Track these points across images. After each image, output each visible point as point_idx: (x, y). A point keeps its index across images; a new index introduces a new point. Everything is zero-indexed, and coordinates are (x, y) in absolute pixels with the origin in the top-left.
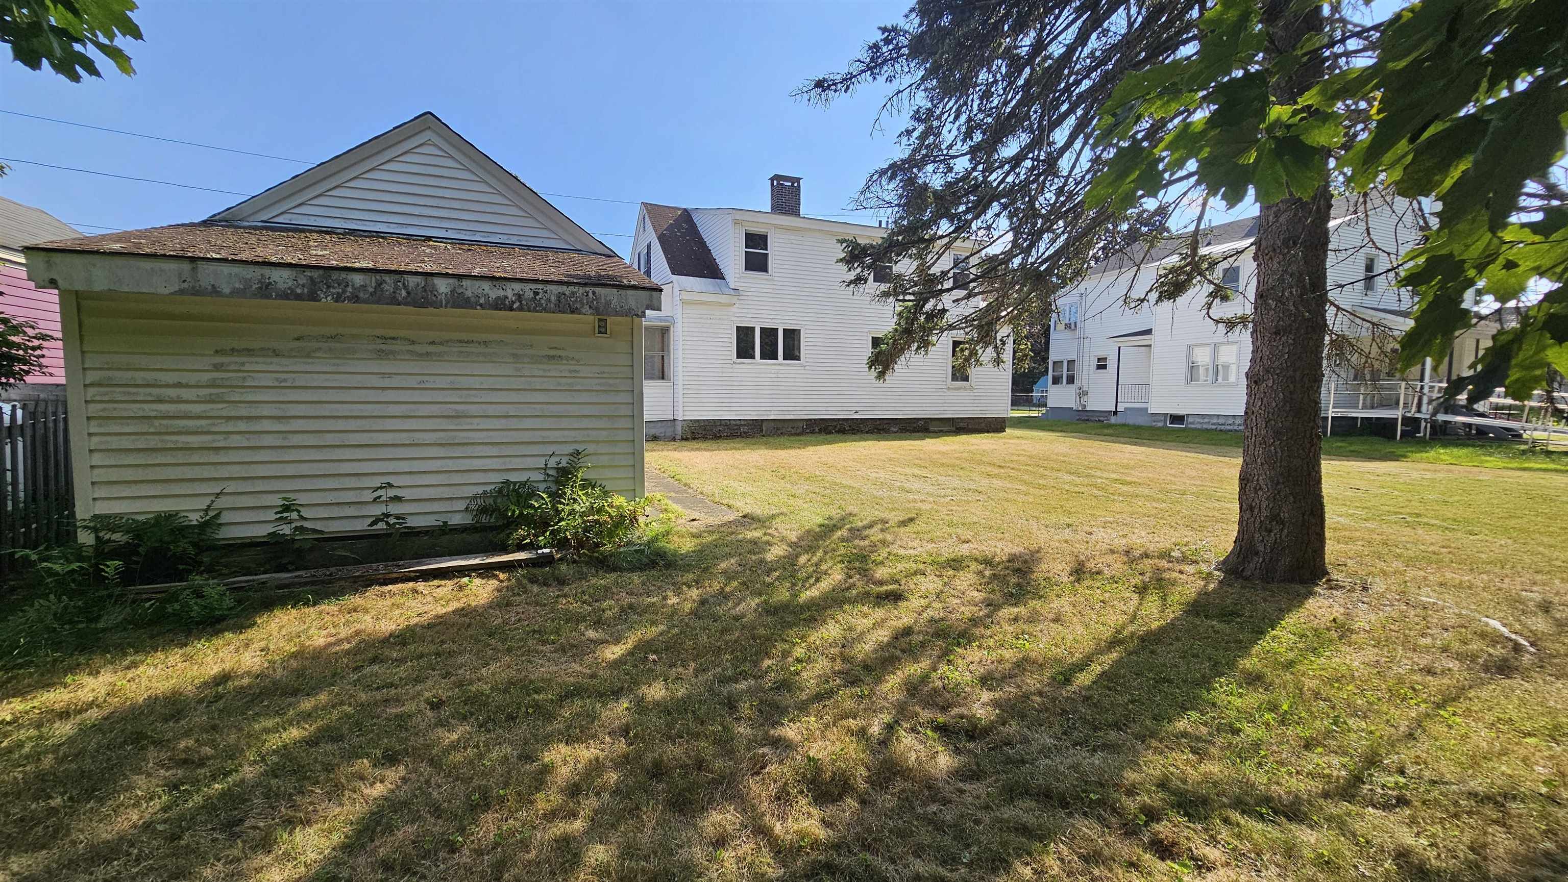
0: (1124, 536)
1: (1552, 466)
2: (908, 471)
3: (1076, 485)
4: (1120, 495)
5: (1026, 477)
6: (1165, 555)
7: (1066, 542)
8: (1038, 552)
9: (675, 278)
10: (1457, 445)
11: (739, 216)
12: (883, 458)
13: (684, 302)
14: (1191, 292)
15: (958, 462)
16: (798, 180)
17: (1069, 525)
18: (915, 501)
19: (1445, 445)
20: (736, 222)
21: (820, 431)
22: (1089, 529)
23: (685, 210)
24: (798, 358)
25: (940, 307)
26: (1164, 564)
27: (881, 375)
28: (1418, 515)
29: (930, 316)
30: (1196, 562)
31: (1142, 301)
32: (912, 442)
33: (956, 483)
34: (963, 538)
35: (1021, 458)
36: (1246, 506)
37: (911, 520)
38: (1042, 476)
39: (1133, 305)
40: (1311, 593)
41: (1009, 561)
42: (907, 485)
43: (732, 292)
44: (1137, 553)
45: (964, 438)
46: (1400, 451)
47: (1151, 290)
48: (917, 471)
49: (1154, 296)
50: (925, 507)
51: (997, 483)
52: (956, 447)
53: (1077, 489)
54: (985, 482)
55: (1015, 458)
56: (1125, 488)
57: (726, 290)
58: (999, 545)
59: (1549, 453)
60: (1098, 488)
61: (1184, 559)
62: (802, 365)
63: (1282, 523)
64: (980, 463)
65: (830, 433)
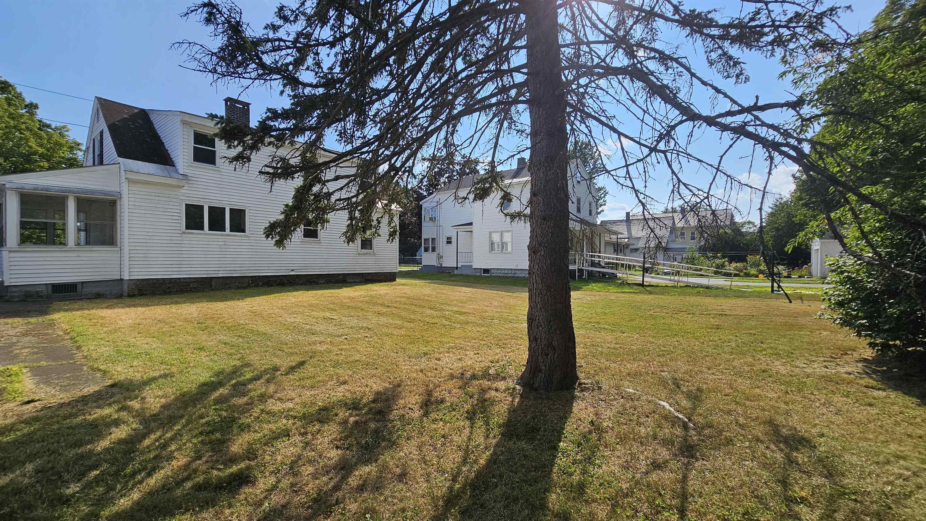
0: (460, 359)
1: (632, 291)
2: (321, 314)
3: (433, 318)
4: (458, 323)
5: (403, 314)
6: (486, 375)
7: (421, 371)
8: (399, 386)
9: (121, 160)
10: (598, 282)
11: (187, 118)
12: (306, 304)
13: (129, 180)
14: (492, 195)
15: (360, 305)
16: (248, 104)
17: (425, 354)
18: (315, 343)
19: (595, 282)
20: (184, 123)
21: (263, 285)
22: (437, 355)
23: (143, 110)
24: (244, 231)
25: (325, 190)
26: (486, 383)
27: (279, 243)
28: (599, 323)
29: (318, 197)
30: (504, 378)
31: (465, 198)
32: (332, 291)
33: (354, 322)
34: (342, 379)
35: (403, 299)
36: (533, 339)
37: (302, 363)
38: (414, 312)
39: (460, 201)
40: (574, 398)
41: (374, 401)
42: (317, 328)
43: (181, 177)
44: (468, 375)
45: (369, 286)
46: (579, 285)
47: (470, 193)
48: (328, 314)
49: (471, 196)
50: (319, 348)
51: (383, 320)
52: (362, 293)
53: (434, 321)
54: (375, 319)
55: (398, 299)
56: (462, 318)
57: (175, 175)
58: (370, 382)
59: (629, 284)
60: (447, 319)
61: (497, 377)
62: (246, 236)
63: (554, 348)
64: (375, 304)
65: (272, 286)
